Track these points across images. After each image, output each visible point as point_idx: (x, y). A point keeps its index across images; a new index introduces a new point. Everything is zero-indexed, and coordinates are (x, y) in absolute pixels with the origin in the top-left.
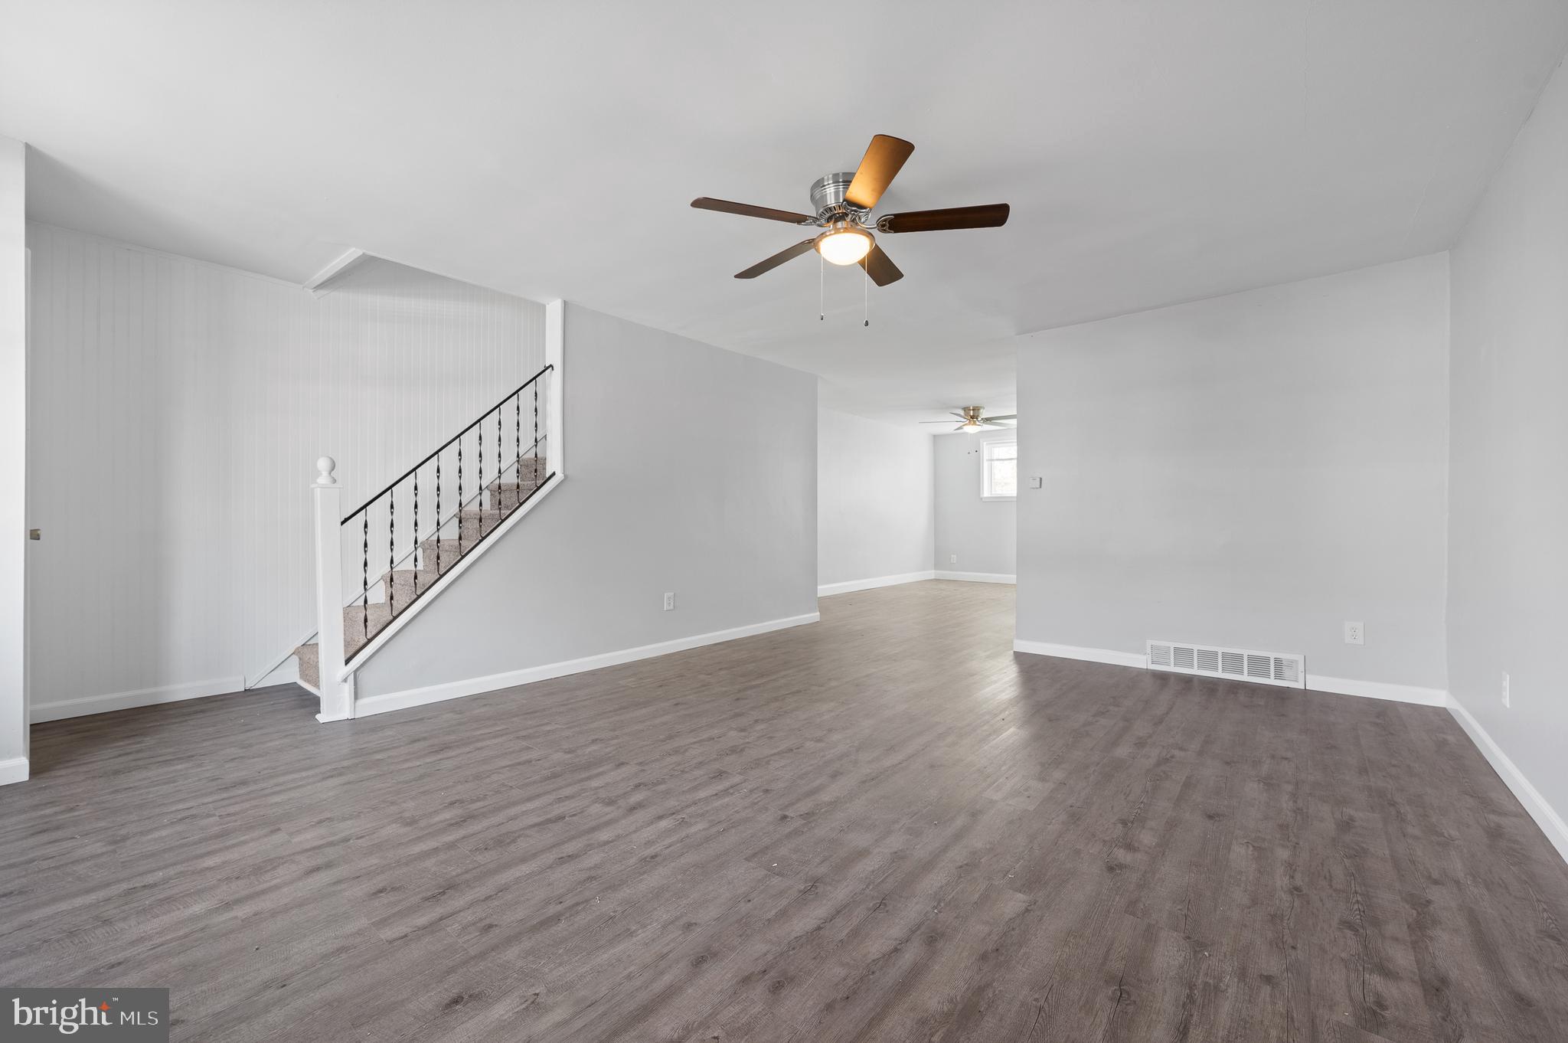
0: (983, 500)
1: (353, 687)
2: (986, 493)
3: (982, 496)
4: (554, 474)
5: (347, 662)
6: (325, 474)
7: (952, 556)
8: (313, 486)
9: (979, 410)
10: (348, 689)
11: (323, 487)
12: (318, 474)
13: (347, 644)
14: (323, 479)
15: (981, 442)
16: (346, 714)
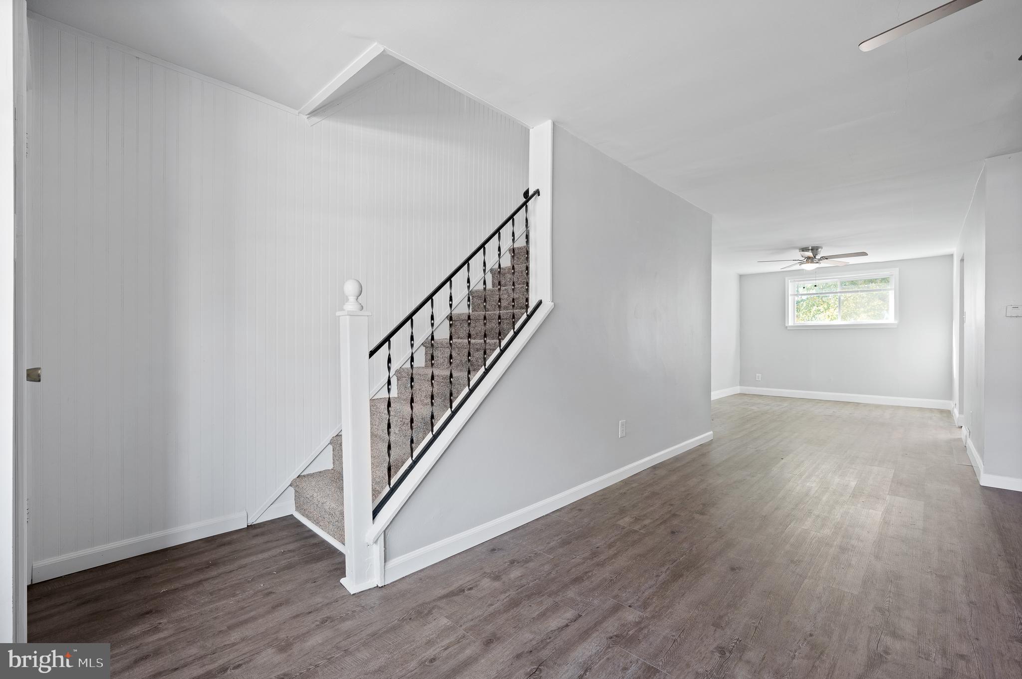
0: (788, 328)
1: (383, 549)
2: (790, 322)
3: (786, 325)
4: (540, 303)
5: (375, 513)
6: (352, 299)
7: (757, 375)
8: (338, 314)
9: (817, 249)
10: (377, 551)
11: (351, 315)
12: (344, 299)
13: (375, 493)
14: (351, 306)
15: (786, 279)
16: (376, 580)
